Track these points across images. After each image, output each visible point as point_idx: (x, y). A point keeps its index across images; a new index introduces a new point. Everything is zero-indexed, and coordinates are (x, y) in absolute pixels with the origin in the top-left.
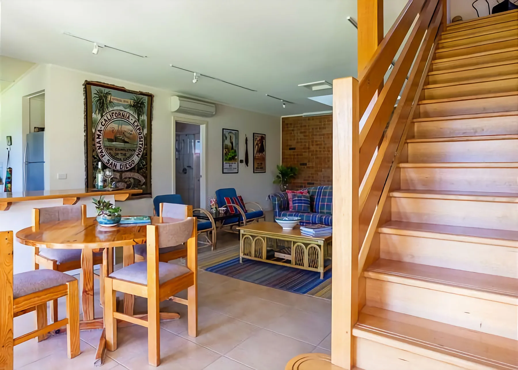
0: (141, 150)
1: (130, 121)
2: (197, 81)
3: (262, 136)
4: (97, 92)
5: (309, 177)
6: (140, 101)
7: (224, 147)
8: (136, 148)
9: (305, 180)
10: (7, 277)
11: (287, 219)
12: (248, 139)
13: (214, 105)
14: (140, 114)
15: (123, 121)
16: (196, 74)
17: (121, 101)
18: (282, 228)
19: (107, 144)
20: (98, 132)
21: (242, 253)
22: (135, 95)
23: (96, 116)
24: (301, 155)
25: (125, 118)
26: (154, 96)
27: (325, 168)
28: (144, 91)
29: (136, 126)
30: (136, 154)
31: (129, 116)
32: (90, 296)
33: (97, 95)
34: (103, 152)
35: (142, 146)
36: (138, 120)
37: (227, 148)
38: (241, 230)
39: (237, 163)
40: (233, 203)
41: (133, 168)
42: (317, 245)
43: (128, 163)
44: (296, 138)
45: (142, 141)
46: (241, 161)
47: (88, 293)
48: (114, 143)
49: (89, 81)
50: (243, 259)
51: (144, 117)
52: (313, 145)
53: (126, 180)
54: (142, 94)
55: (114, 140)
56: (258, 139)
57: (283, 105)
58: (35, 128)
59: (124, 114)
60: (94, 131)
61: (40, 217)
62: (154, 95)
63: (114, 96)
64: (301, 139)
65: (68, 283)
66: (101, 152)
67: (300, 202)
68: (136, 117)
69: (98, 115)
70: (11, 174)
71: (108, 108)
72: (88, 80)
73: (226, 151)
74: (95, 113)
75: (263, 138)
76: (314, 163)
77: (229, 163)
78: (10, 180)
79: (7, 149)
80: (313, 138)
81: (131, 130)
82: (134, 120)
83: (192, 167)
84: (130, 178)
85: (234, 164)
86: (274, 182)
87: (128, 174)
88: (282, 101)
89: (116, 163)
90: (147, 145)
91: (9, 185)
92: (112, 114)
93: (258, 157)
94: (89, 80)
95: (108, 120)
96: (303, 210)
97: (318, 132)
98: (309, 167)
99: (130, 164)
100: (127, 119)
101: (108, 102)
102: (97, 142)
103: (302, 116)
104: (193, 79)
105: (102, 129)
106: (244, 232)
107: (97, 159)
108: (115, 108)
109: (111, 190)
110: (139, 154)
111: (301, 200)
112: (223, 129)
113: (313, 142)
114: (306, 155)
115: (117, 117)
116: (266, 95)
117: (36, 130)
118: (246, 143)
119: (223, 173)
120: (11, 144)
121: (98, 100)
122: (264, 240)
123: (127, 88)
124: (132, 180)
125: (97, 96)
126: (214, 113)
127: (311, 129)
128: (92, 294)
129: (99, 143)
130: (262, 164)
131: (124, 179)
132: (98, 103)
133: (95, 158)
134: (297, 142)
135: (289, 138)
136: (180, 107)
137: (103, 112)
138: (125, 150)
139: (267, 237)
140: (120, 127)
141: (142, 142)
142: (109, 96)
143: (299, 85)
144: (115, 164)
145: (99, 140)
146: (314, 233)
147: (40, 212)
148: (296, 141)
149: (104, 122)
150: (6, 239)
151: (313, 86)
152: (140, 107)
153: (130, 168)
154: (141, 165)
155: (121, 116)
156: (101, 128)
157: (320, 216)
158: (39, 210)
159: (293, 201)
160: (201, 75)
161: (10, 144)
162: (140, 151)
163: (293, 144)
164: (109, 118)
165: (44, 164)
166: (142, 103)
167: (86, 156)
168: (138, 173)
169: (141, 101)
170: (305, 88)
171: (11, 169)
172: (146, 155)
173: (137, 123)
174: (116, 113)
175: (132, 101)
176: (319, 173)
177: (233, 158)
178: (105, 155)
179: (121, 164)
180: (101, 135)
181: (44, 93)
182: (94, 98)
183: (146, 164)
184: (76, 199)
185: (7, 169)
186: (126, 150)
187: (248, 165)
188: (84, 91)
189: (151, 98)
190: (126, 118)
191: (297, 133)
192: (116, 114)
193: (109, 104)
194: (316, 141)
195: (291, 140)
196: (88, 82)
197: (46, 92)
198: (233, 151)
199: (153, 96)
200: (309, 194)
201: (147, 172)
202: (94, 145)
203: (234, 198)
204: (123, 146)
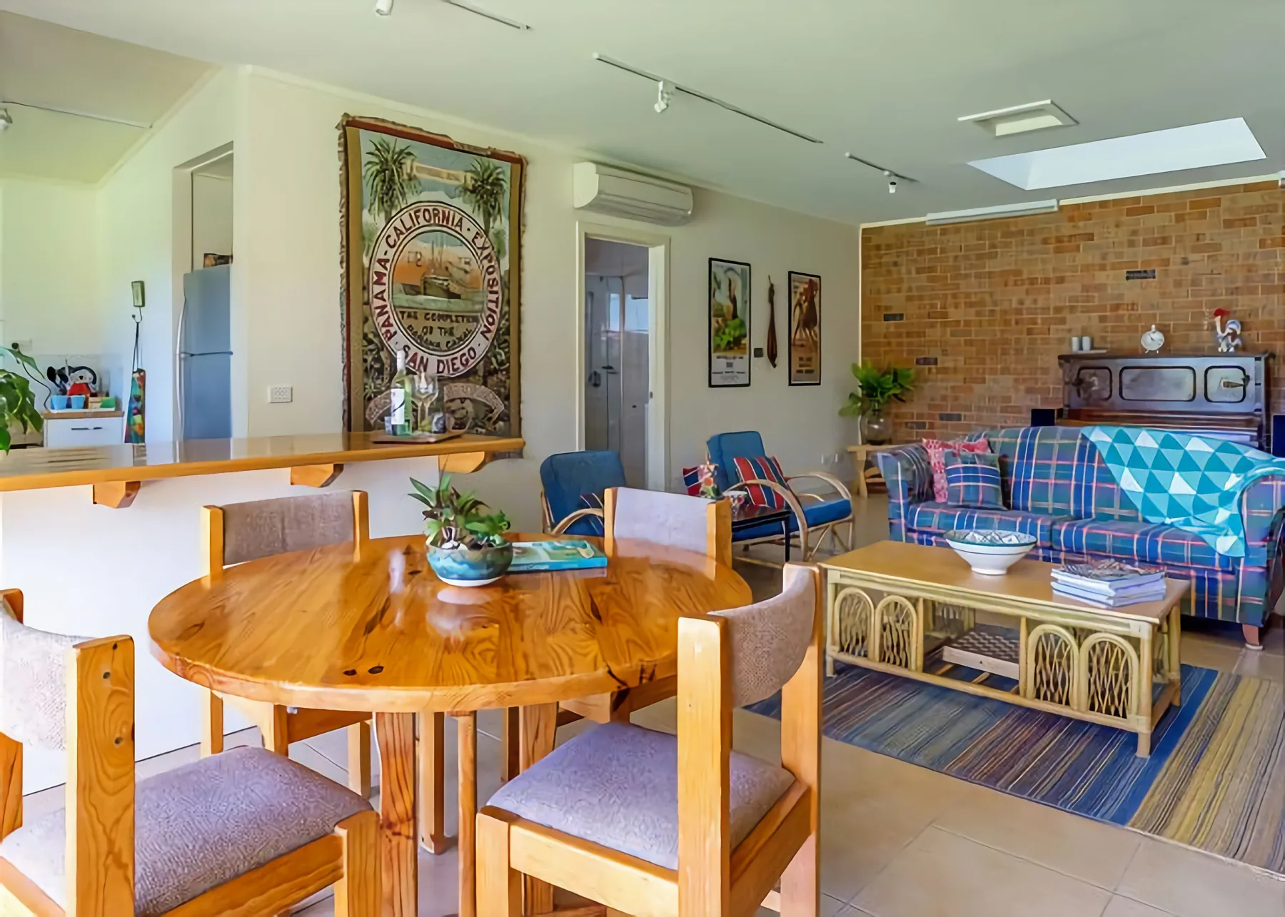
0: (493, 317)
1: (464, 232)
2: (668, 105)
3: (811, 281)
4: (374, 148)
5: (944, 398)
6: (490, 176)
7: (714, 311)
8: (482, 311)
9: (930, 407)
10: (111, 842)
11: (979, 538)
12: (775, 288)
13: (688, 190)
14: (490, 215)
15: (445, 234)
16: (664, 86)
17: (438, 175)
18: (967, 566)
19: (404, 299)
20: (377, 264)
21: (834, 643)
22: (478, 158)
23: (372, 219)
24: (921, 334)
25: (450, 225)
26: (527, 163)
27: (993, 371)
28: (502, 147)
29: (479, 248)
30: (481, 330)
31: (461, 220)
32: (403, 839)
33: (377, 156)
34: (392, 325)
35: (497, 307)
36: (486, 232)
37: (722, 315)
38: (829, 572)
39: (746, 357)
40: (761, 476)
41: (473, 372)
42: (1125, 637)
43: (458, 355)
44: (905, 286)
45: (496, 293)
46: (758, 353)
47: (397, 829)
48: (421, 298)
49: (354, 117)
50: (835, 661)
51: (502, 224)
52: (956, 306)
53: (454, 406)
54: (495, 155)
55: (422, 291)
56: (801, 290)
57: (890, 186)
58: (206, 255)
59: (449, 213)
60: (366, 261)
61: (226, 535)
62: (528, 159)
63: (420, 162)
64: (919, 288)
65: (341, 832)
66: (387, 324)
67: (970, 474)
68: (481, 222)
69: (376, 216)
70: (143, 387)
71: (403, 194)
72: (352, 114)
73: (717, 322)
74: (370, 210)
75: (814, 286)
76: (961, 358)
77: (725, 358)
78: (139, 405)
79: (134, 316)
80: (958, 286)
81: (467, 260)
82: (474, 230)
83: (616, 369)
84: (463, 400)
85: (738, 360)
86: (842, 413)
87: (460, 389)
88: (887, 173)
89: (426, 356)
90: (508, 303)
91: (138, 418)
92: (415, 212)
93: (800, 340)
94: (355, 112)
95: (404, 231)
96: (983, 502)
97: (972, 266)
98: (945, 370)
99: (464, 358)
100: (458, 229)
101: (405, 177)
102: (375, 293)
103: (924, 222)
104: (656, 101)
105: (389, 256)
106: (841, 576)
107: (376, 345)
108: (425, 196)
109: (432, 440)
110: (489, 331)
111: (975, 470)
112: (711, 260)
113: (955, 296)
114: (935, 334)
115: (428, 221)
116: (847, 154)
117: (210, 261)
118: (771, 301)
119: (711, 386)
120: (143, 305)
121: (378, 172)
122: (915, 606)
123: (456, 137)
124: (469, 406)
125: (376, 160)
126: (690, 212)
127: (951, 259)
128: (411, 834)
129: (380, 296)
130: (809, 359)
131: (447, 402)
132: (377, 179)
133: (370, 342)
134: (909, 299)
135: (883, 288)
136: (600, 192)
137: (392, 206)
138: (450, 317)
139: (925, 601)
140: (437, 250)
141: (496, 296)
142: (408, 162)
143: (961, 119)
144: (425, 360)
145: (382, 288)
146: (1113, 593)
147: (225, 517)
148: (904, 294)
149: (394, 236)
150: (106, 675)
151: (1001, 123)
152: (491, 194)
153: (463, 370)
154: (492, 364)
155: (441, 219)
156: (386, 253)
157: (1049, 523)
158: (220, 512)
159: (949, 472)
160: (677, 88)
161: (141, 304)
162: (490, 320)
163: (896, 301)
164: (408, 224)
165: (232, 357)
166: (497, 182)
167: (345, 334)
168: (486, 386)
169: (494, 176)
170: (978, 128)
171: (142, 374)
172: (508, 332)
173: (483, 239)
174: (425, 210)
175: (469, 175)
176: (977, 388)
177: (736, 344)
178: (395, 333)
179: (439, 358)
180: (385, 275)
181: (232, 155)
182: (369, 166)
183: (508, 359)
184: (330, 468)
185: (134, 372)
186: (454, 318)
187: (776, 362)
188: (339, 144)
189: (519, 166)
190: (452, 224)
191: (909, 272)
192: (427, 214)
193: (407, 182)
194: (968, 295)
195: (889, 292)
196: (350, 119)
197: (236, 151)
198: (737, 321)
199: (524, 162)
200: (992, 452)
201: (508, 381)
202: (367, 303)
203: (761, 461)
204: (444, 306)
